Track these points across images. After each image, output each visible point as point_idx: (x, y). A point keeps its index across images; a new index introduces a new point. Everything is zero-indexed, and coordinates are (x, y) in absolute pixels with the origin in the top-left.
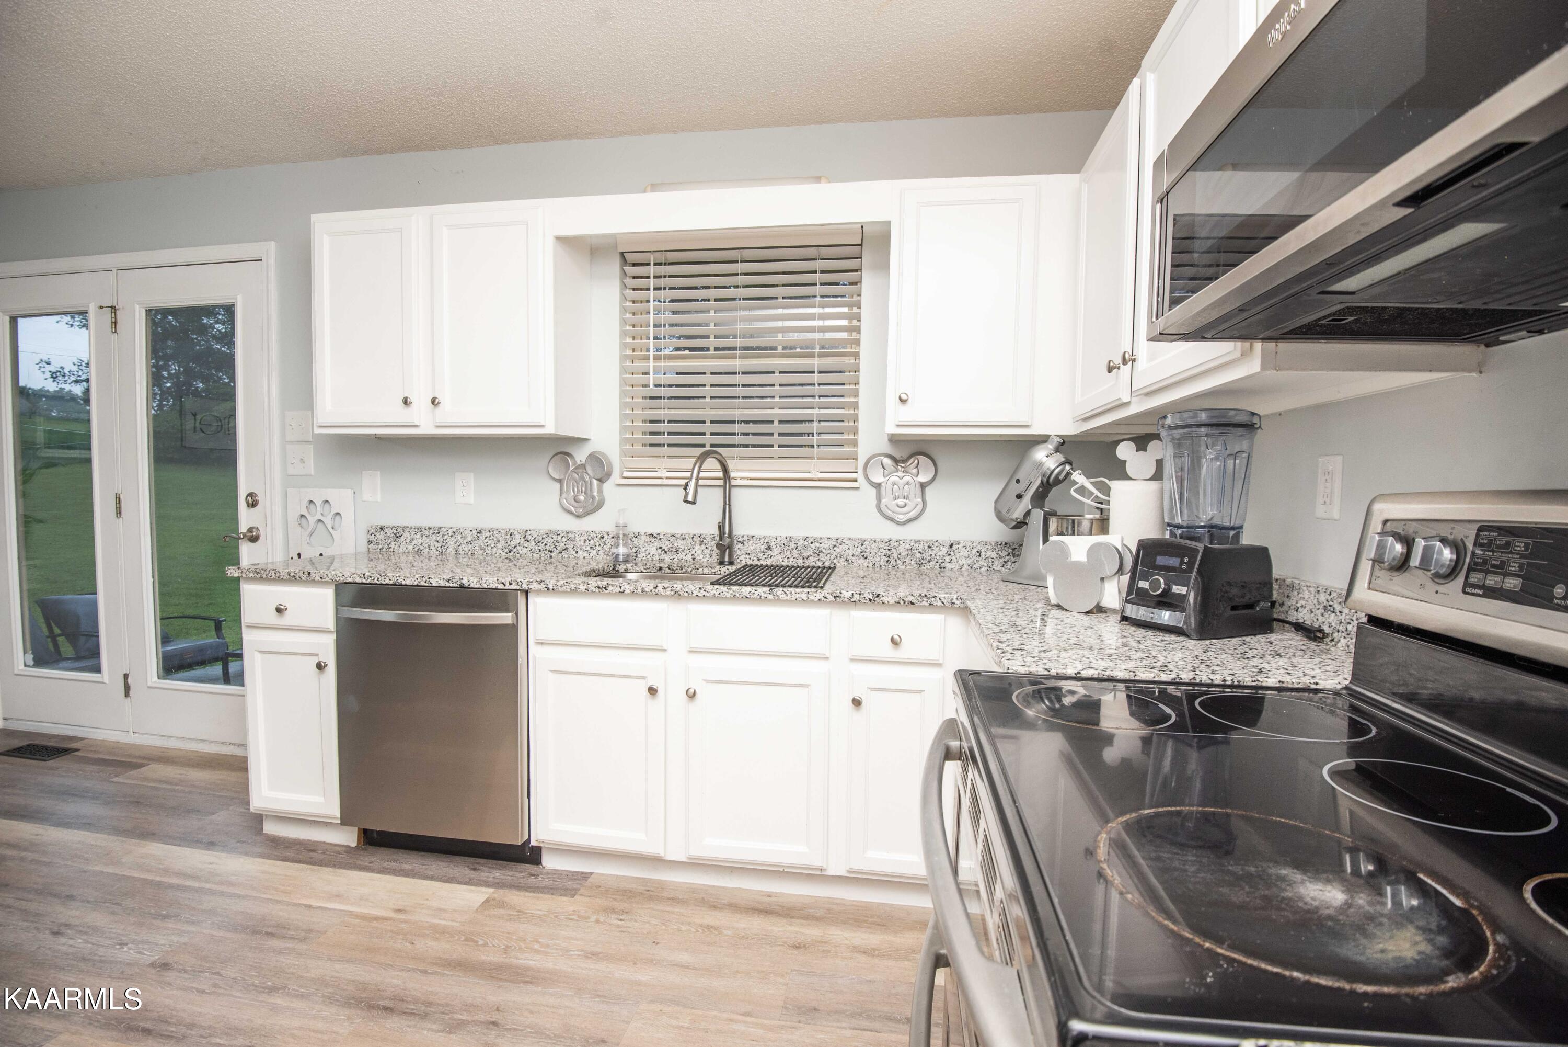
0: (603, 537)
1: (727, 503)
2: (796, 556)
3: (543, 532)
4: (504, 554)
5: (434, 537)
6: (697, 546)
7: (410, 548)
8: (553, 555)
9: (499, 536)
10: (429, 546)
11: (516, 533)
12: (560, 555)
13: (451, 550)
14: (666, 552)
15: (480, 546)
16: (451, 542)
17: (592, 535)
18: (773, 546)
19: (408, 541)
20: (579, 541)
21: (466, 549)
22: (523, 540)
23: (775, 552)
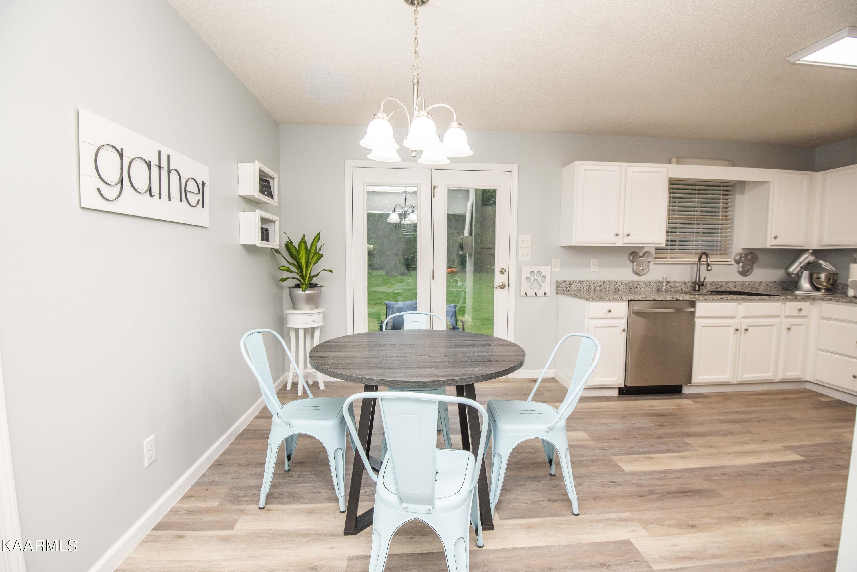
0: (650, 283)
1: (698, 270)
2: (715, 288)
3: (629, 281)
4: (613, 290)
5: (586, 284)
6: (683, 285)
7: (576, 289)
8: (632, 290)
9: (611, 283)
10: (584, 288)
11: (618, 282)
12: (634, 290)
13: (592, 289)
14: (672, 288)
15: (604, 287)
16: (593, 286)
17: (647, 282)
18: (708, 284)
19: (575, 286)
20: (642, 285)
21: (598, 289)
22: (621, 284)
23: (708, 286)
